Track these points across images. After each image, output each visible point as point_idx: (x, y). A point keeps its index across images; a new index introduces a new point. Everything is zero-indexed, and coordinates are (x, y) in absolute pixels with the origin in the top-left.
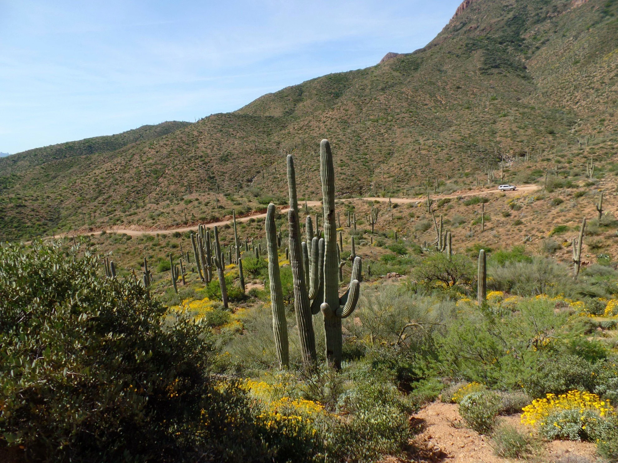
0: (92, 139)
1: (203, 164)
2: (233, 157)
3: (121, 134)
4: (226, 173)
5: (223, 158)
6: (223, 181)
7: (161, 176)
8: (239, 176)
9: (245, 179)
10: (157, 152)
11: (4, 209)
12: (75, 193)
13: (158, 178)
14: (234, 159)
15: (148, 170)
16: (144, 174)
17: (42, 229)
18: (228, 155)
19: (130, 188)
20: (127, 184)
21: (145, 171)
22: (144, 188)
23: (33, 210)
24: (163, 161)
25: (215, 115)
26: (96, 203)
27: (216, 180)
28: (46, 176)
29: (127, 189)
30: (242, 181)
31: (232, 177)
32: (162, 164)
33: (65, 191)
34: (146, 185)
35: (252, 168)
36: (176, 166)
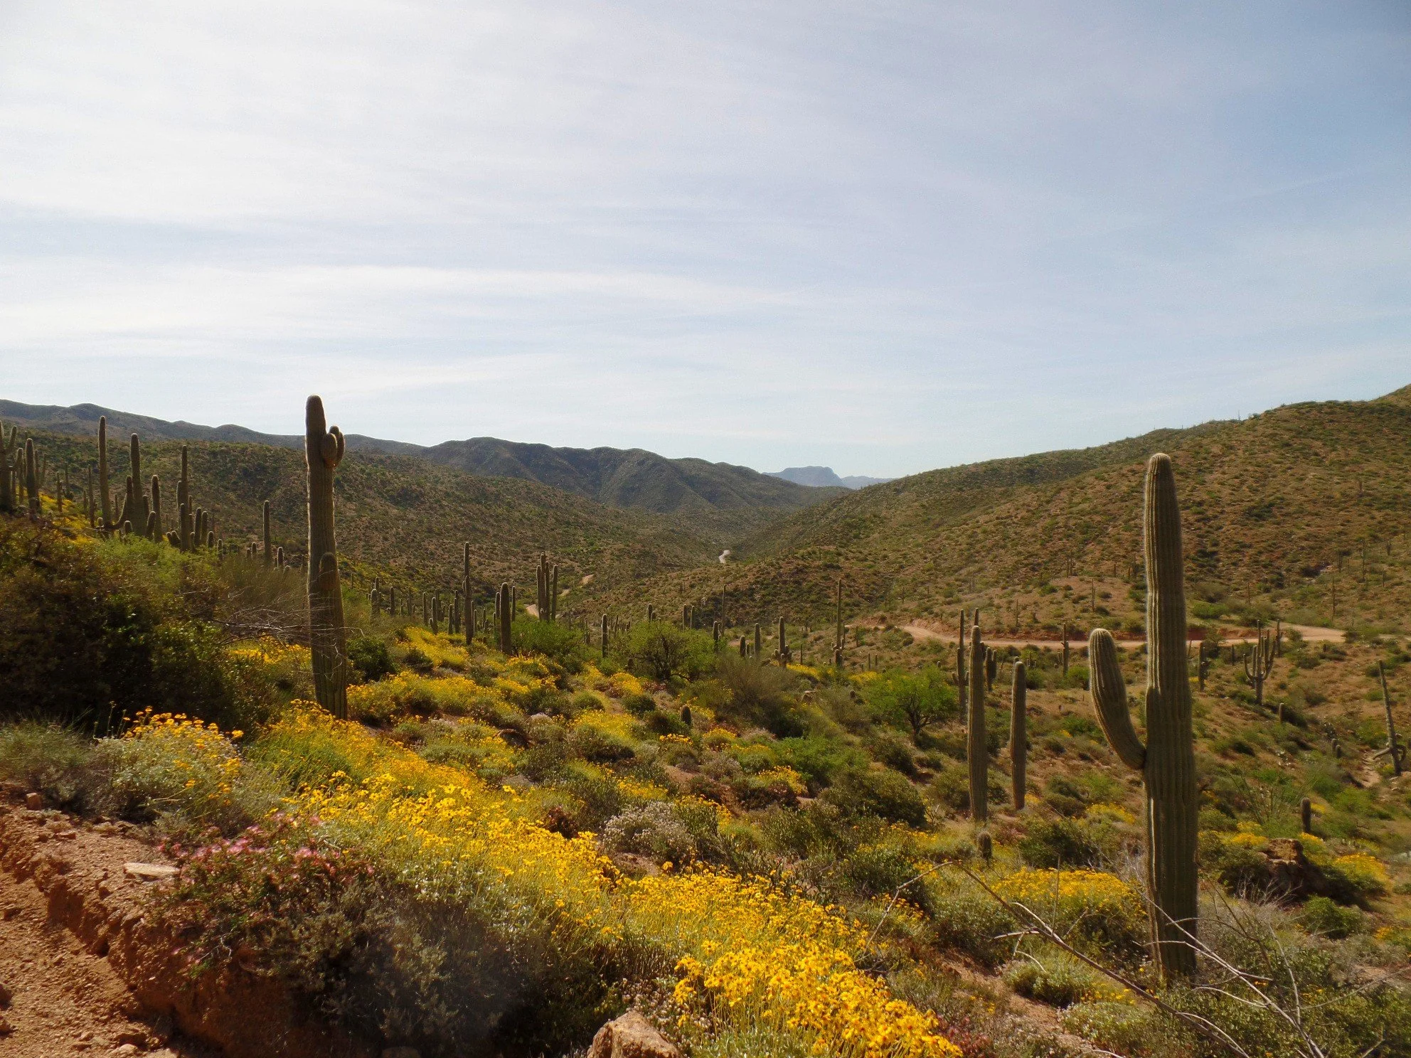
0: (1041, 456)
1: (1198, 521)
2: (1284, 511)
3: (1103, 448)
4: (1250, 546)
5: (1255, 511)
6: (1234, 564)
7: (1094, 539)
8: (1284, 556)
9: (1298, 565)
10: (1108, 487)
11: (806, 567)
12: (928, 555)
13: (1085, 542)
14: (1287, 514)
15: (1071, 523)
16: (1060, 530)
17: (848, 612)
18: (1271, 505)
19: (1022, 557)
20: (1020, 548)
21: (1065, 526)
22: (1051, 560)
23: (847, 576)
24: (1110, 507)
25: (1291, 407)
26: (951, 579)
27: (1218, 561)
28: (924, 521)
29: (1016, 558)
30: (1288, 570)
31: (1263, 558)
32: (1105, 513)
33: (915, 549)
34: (1056, 554)
35: (1329, 540)
36: (1133, 519)
